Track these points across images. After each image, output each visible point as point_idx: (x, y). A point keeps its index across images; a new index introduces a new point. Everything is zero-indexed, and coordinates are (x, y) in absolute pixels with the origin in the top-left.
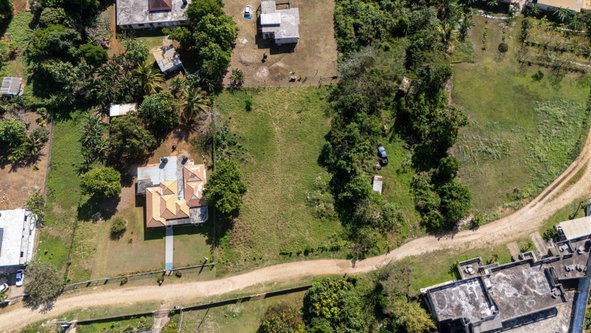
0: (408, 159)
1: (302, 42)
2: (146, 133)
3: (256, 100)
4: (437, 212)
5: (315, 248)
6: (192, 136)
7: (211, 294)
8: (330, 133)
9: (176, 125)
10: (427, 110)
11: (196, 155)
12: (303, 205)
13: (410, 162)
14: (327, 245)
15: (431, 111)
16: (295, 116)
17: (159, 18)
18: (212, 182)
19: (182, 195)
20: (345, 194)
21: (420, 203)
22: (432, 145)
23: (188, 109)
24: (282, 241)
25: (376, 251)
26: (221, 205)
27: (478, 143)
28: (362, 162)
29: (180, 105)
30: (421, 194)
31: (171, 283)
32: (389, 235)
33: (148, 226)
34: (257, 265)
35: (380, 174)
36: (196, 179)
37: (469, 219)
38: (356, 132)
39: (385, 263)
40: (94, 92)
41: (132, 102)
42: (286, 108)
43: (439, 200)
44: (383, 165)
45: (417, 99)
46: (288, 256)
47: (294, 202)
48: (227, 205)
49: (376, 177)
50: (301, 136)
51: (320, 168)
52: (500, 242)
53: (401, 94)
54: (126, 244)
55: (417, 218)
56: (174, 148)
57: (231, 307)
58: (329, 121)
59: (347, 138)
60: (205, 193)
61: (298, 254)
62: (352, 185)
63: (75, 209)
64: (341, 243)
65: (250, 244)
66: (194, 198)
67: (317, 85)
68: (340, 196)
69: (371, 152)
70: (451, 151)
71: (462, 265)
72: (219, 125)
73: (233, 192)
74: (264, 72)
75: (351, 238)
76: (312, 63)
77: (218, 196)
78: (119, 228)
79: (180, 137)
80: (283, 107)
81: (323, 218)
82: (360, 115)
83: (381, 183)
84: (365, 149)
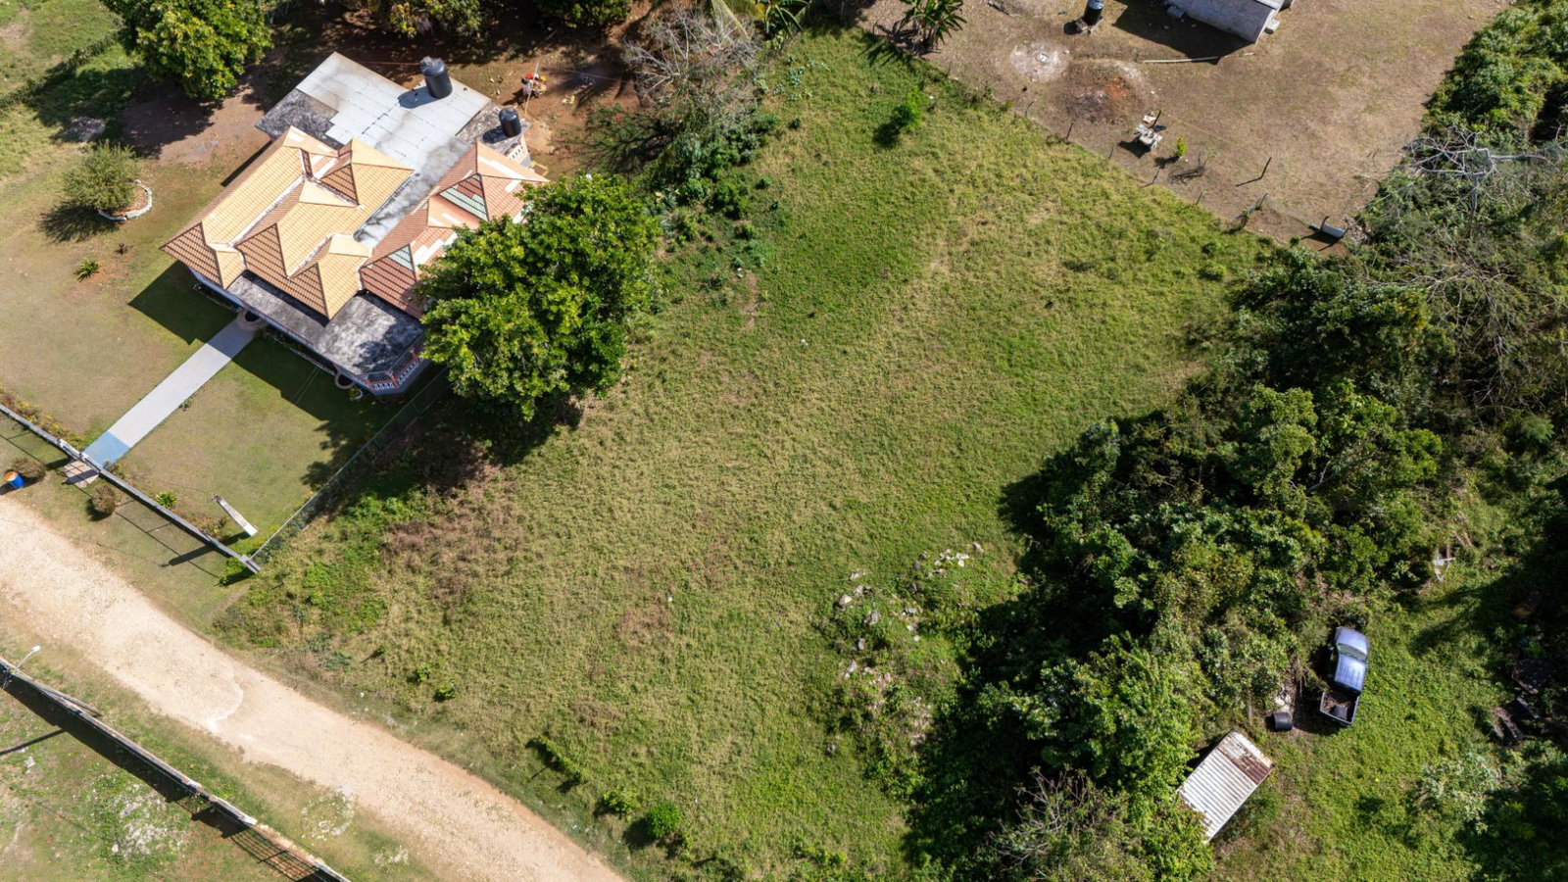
0: (1470, 783)
1: (1277, 50)
3: (940, 127)
5: (698, 841)
6: (609, 100)
7: (128, 679)
12: (798, 617)
13: (1473, 804)
16: (1047, 269)
19: (379, 232)
20: (1020, 703)
24: (584, 694)
28: (1217, 615)
31: (47, 516)
33: (172, 244)
34: (404, 712)
35: (1269, 750)
36: (472, 204)
42: (1034, 220)
44: (1311, 717)
46: (554, 780)
47: (770, 576)
49: (1238, 743)
51: (996, 527)
54: (66, 271)
57: (138, 797)
58: (1182, 371)
61: (604, 808)
62: (1082, 674)
65: (455, 602)
66: (400, 258)
67: (1227, 217)
68: (998, 697)
73: (540, 314)
76: (1266, 135)
79: (571, 79)
80: (1020, 212)
81: (843, 741)
82: (1356, 401)
83: (1247, 788)
84: (1279, 557)
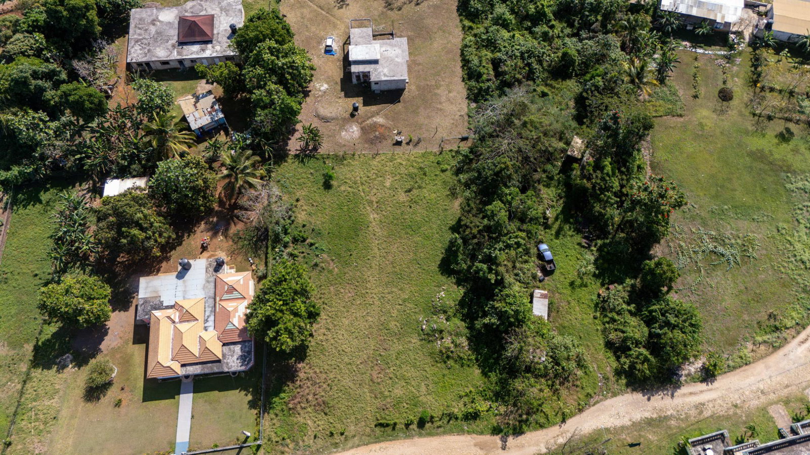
0: (588, 263)
1: (413, 87)
2: (157, 222)
3: (340, 173)
4: (644, 351)
5: (437, 414)
6: (233, 229)
8: (460, 220)
9: (210, 212)
10: (616, 184)
11: (240, 258)
12: (415, 340)
13: (591, 268)
14: (458, 409)
15: (622, 186)
16: (402, 197)
17: (193, 52)
18: (260, 300)
19: (211, 323)
20: (486, 321)
21: (612, 336)
22: (626, 240)
23: (230, 189)
24: (378, 403)
25: (542, 420)
26: (275, 338)
27: (701, 238)
28: (514, 267)
29: (217, 181)
30: (613, 320)
32: (564, 392)
33: (151, 374)
34: (336, 445)
35: (544, 289)
36: (235, 295)
37: (699, 364)
38: (503, 215)
39: (561, 441)
40: (81, 159)
41: (140, 175)
42: (388, 184)
43: (646, 330)
44: (547, 273)
45: (598, 166)
46: (389, 429)
47: (399, 336)
48: (285, 337)
49: (538, 292)
50: (413, 228)
51: (443, 279)
52: (754, 403)
53: (570, 161)
54: (110, 408)
55: (609, 363)
56: (204, 248)
58: (457, 204)
59: (488, 229)
60: (248, 317)
61: (407, 425)
62: (497, 305)
63: (29, 348)
64: (482, 406)
65: (324, 408)
66: (230, 327)
67: (436, 150)
68: (478, 324)
69: (527, 252)
70: (658, 251)
71: (694, 444)
72: (279, 211)
73: (296, 315)
74: (353, 131)
75: (499, 396)
76: (429, 117)
77: (269, 322)
78: (100, 380)
79: (214, 230)
80: (382, 183)
81: (450, 362)
82: (507, 191)
83: (546, 302)
84: (518, 245)
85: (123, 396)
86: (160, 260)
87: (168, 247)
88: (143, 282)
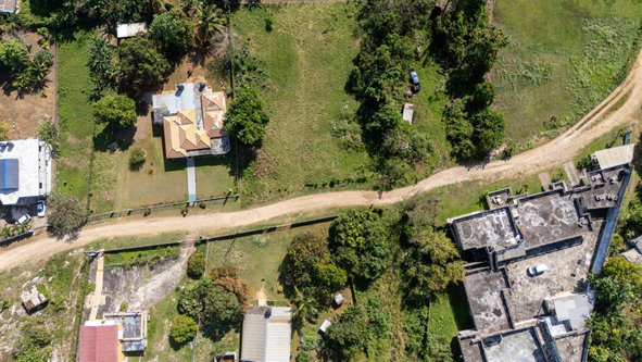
0: (442, 85)
2: (158, 57)
3: (277, 18)
4: (469, 142)
5: (341, 179)
6: (208, 60)
7: (237, 224)
8: (359, 56)
9: (191, 48)
10: (465, 30)
11: (214, 81)
12: (329, 136)
13: (443, 88)
14: (354, 176)
15: (469, 31)
16: (321, 37)
18: (232, 111)
19: (201, 125)
20: (373, 124)
21: (451, 133)
22: (468, 69)
23: (203, 29)
24: (307, 173)
25: (403, 183)
26: (243, 136)
27: (518, 67)
28: (393, 90)
29: (194, 24)
30: (453, 123)
31: (196, 214)
32: (417, 166)
33: (168, 156)
34: (282, 197)
35: (412, 102)
36: (215, 107)
37: (502, 149)
38: (387, 54)
39: (412, 194)
40: (98, 9)
41: (140, 21)
42: (310, 27)
43: (472, 129)
44: (414, 91)
45: (454, 18)
46: (313, 188)
47: (319, 133)
48: (249, 136)
49: (407, 105)
50: (327, 60)
51: (348, 96)
52: (531, 172)
53: (437, 11)
54: (147, 175)
55: (447, 148)
56: (190, 74)
57: (257, 237)
58: (358, 42)
59: (377, 62)
60: (225, 123)
61: (324, 186)
62: (380, 115)
63: (89, 139)
64: (368, 174)
65: (274, 176)
66: (214, 128)
68: (368, 126)
69: (402, 78)
70: (488, 76)
71: (490, 195)
72: (237, 48)
73: (255, 121)
75: (378, 169)
77: (239, 127)
78: (138, 159)
79: (195, 61)
80: (306, 26)
81: (350, 149)
82: (391, 36)
83: (412, 111)
84: (396, 75)
85: (152, 168)
86: (162, 83)
87: (167, 74)
88: (155, 98)
